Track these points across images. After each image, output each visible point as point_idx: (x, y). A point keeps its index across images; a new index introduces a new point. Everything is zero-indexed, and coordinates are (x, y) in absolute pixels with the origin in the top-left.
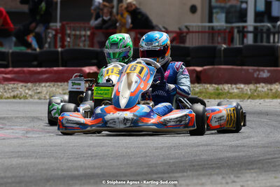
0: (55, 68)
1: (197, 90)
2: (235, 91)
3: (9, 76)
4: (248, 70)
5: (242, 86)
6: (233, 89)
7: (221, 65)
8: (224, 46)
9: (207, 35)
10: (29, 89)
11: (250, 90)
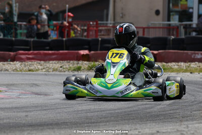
0: (61, 51)
2: (176, 67)
3: (30, 56)
4: (188, 53)
5: (182, 64)
6: (174, 66)
7: (170, 49)
8: (173, 37)
9: (166, 29)
10: (41, 65)
11: (186, 66)
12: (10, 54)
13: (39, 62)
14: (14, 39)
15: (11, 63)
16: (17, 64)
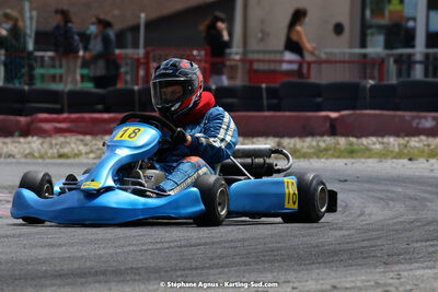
1: (323, 145)
2: (378, 146)
3: (63, 125)
4: (404, 117)
5: (392, 139)
6: (374, 144)
7: (366, 109)
8: (371, 82)
10: (86, 145)
11: (399, 145)
12: (18, 122)
13: (81, 137)
14: (26, 88)
15: (22, 140)
16: (35, 143)
